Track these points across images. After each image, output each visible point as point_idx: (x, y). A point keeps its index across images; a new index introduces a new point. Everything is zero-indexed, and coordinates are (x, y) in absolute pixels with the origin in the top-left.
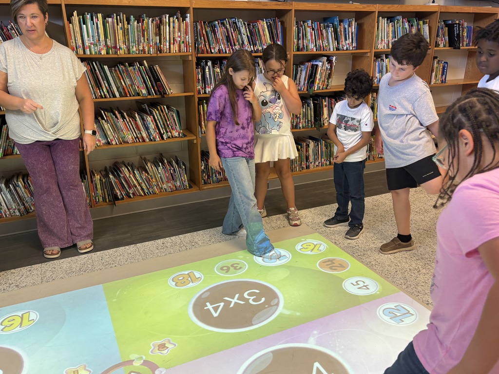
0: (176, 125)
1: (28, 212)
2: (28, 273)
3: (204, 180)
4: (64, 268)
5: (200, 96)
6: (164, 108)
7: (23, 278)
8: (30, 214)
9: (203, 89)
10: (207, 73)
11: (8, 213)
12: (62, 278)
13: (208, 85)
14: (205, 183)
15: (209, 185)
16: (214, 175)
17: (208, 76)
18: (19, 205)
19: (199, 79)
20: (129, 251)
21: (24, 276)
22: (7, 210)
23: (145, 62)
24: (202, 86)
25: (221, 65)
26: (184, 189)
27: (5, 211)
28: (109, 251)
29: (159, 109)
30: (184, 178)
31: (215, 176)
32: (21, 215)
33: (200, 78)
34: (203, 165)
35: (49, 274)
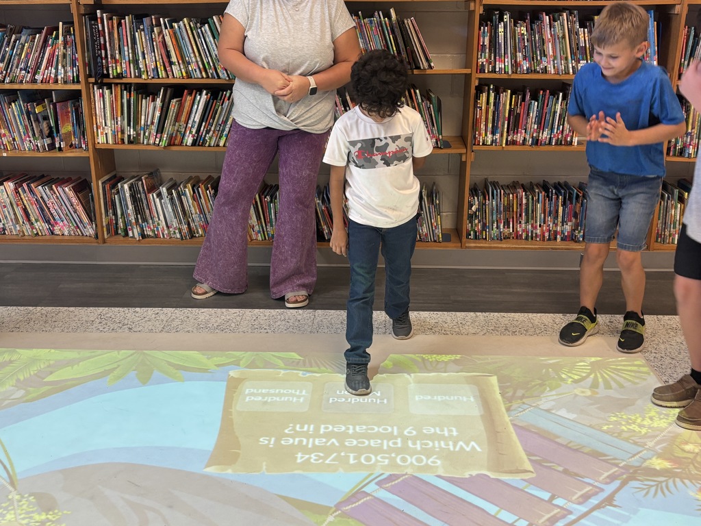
0: (433, 125)
1: (192, 236)
2: (154, 316)
3: (475, 232)
4: (200, 320)
5: (482, 76)
6: (415, 93)
7: (144, 320)
8: (194, 240)
9: (490, 63)
10: (501, 34)
11: (166, 232)
12: (188, 332)
13: (500, 56)
14: (476, 237)
15: (484, 241)
16: (495, 225)
17: (501, 40)
18: (181, 223)
19: (484, 46)
20: (299, 317)
21: (146, 319)
22: (165, 228)
23: (392, 11)
24: (490, 57)
25: (532, 22)
26: (435, 241)
27: (163, 228)
28: (272, 311)
29: (407, 94)
30: (436, 221)
31: (497, 227)
32: (182, 239)
33: (487, 43)
34: (477, 203)
35: (177, 322)
